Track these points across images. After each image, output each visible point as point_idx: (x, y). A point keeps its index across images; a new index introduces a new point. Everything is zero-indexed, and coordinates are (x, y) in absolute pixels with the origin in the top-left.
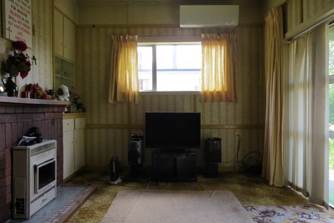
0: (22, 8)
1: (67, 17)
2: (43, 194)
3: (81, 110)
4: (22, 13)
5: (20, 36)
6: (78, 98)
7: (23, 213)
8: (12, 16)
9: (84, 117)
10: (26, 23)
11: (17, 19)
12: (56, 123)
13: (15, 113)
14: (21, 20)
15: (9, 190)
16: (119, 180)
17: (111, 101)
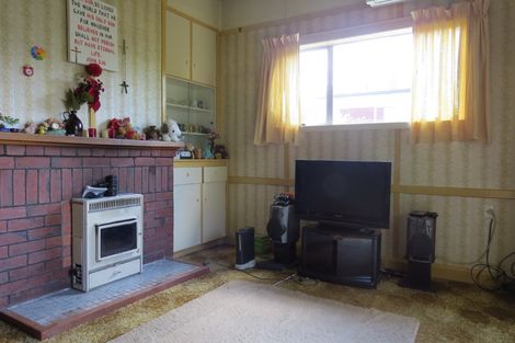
0: (99, 20)
1: (198, 22)
2: (114, 265)
3: (218, 154)
4: (100, 27)
5: (96, 58)
6: (214, 138)
7: (81, 283)
8: (81, 32)
9: (225, 165)
10: (106, 39)
11: (90, 35)
12: (158, 171)
13: (77, 156)
14: (98, 36)
15: (67, 252)
16: (251, 264)
17: (257, 141)
